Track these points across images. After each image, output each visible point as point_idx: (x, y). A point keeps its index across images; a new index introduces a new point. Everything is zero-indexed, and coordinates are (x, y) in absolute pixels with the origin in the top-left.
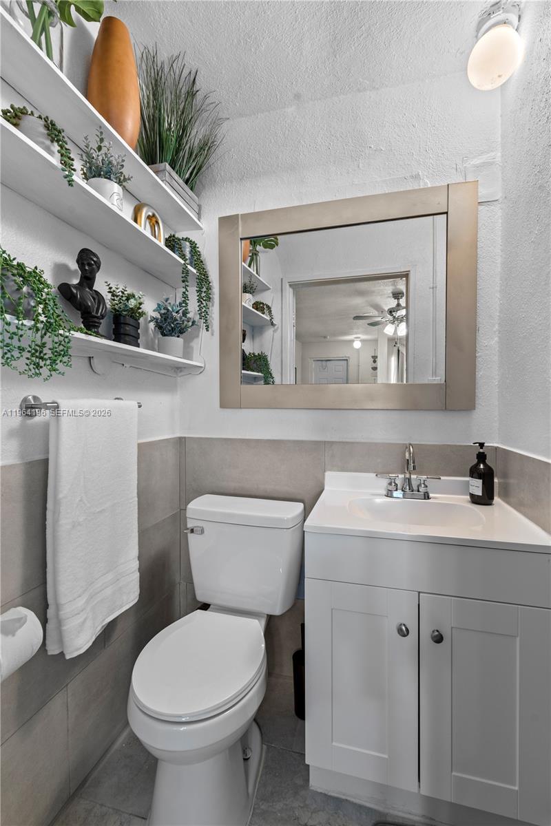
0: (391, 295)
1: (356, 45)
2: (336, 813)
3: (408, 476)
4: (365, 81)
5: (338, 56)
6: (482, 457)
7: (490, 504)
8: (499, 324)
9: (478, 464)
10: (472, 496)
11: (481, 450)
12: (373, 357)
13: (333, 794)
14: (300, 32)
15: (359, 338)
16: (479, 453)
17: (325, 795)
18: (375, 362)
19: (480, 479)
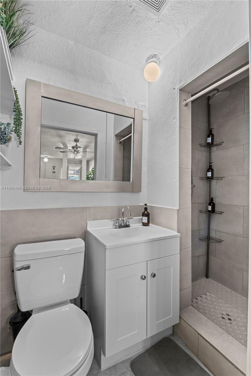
0: (74, 140)
1: (111, 36)
2: (116, 372)
3: (123, 219)
4: (107, 51)
5: (102, 35)
6: (146, 209)
7: (148, 225)
8: (147, 162)
9: (145, 212)
10: (143, 223)
11: (146, 207)
12: (53, 167)
13: (111, 366)
14: (92, 14)
15: (47, 157)
16: (145, 207)
17: (109, 368)
18: (54, 169)
19: (146, 217)
